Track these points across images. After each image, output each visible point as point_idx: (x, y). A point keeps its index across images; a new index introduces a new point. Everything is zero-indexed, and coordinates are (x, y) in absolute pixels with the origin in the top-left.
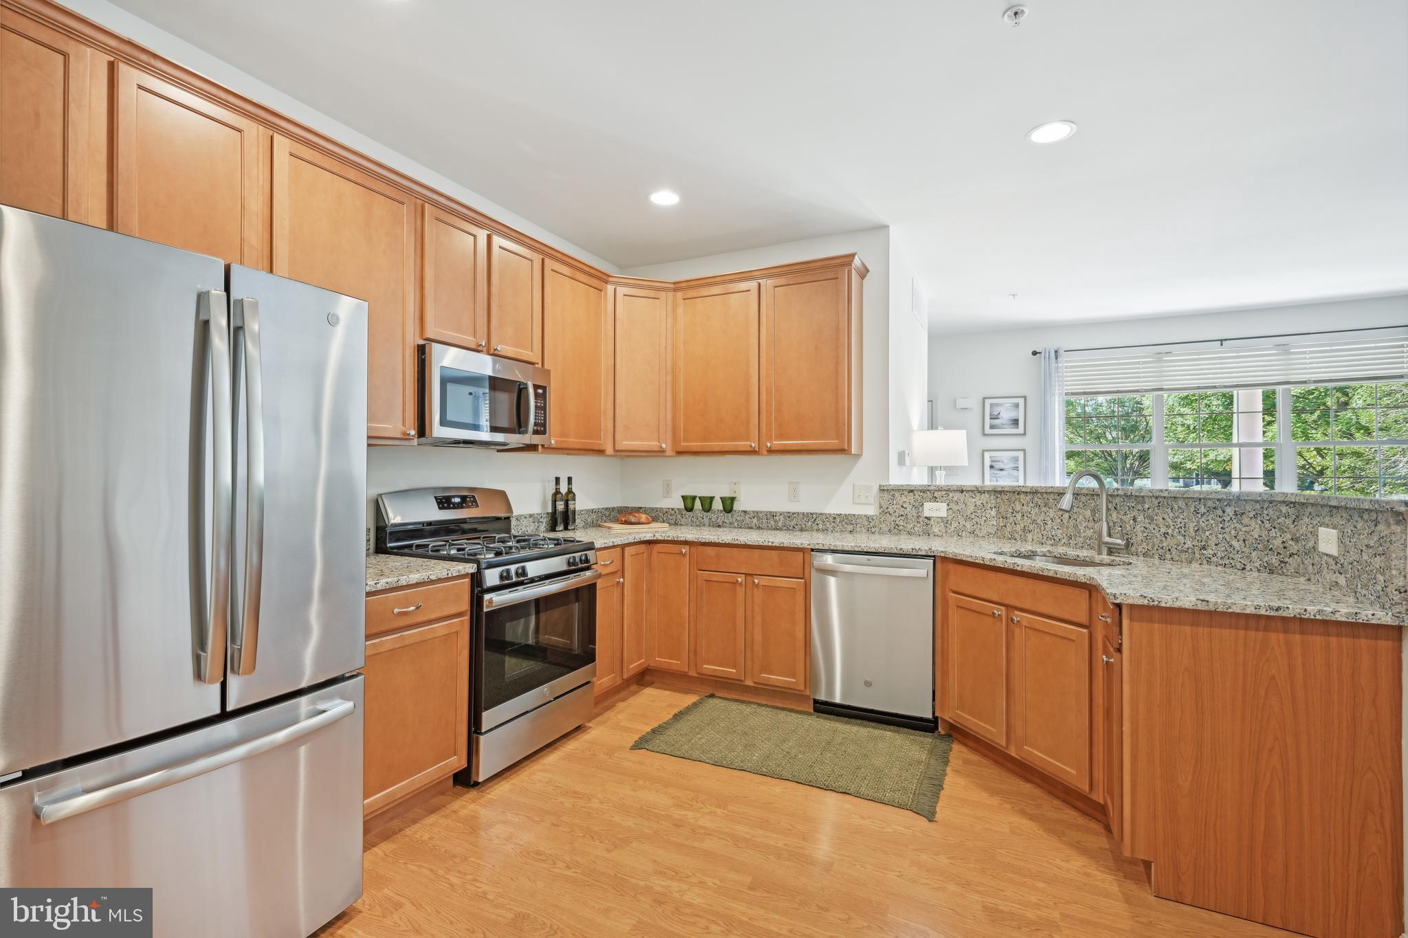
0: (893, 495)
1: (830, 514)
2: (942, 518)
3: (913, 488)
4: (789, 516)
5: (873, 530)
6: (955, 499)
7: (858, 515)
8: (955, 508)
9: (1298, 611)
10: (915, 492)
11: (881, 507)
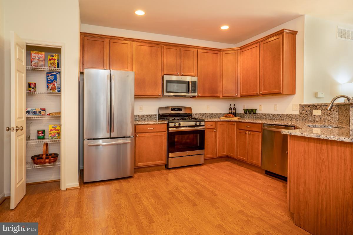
0: (304, 108)
1: (285, 114)
2: (319, 115)
3: (309, 105)
4: (274, 115)
5: (297, 119)
6: (324, 108)
7: (293, 114)
8: (324, 112)
9: (325, 137)
10: (311, 106)
11: (300, 112)
